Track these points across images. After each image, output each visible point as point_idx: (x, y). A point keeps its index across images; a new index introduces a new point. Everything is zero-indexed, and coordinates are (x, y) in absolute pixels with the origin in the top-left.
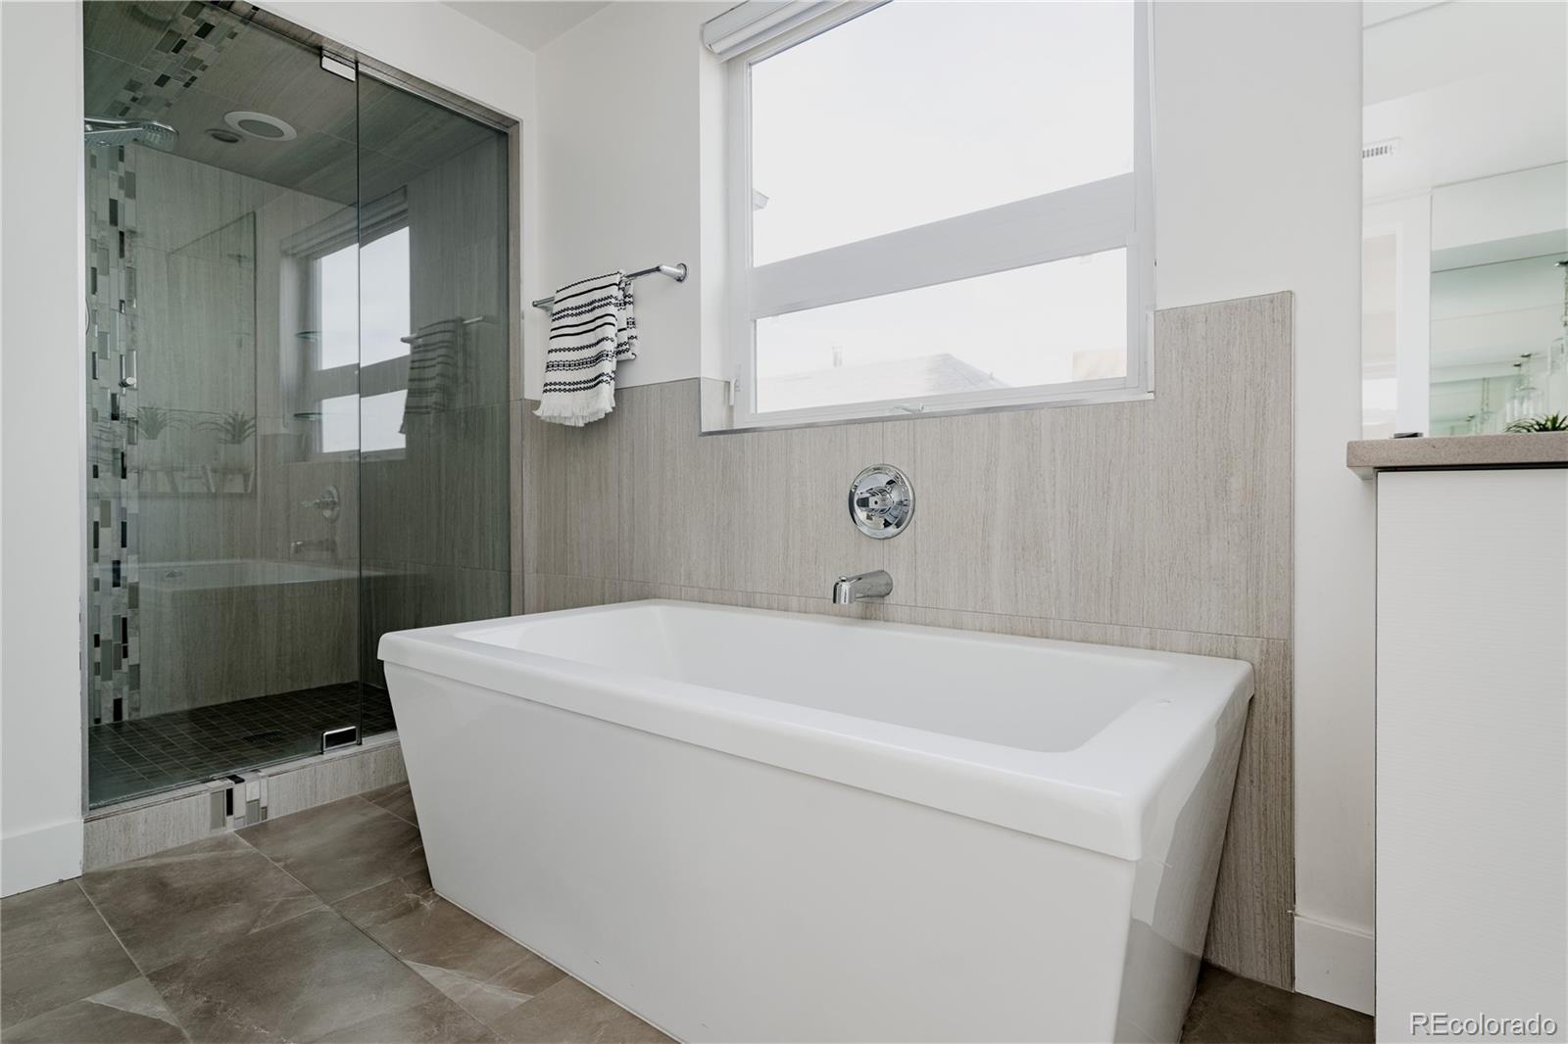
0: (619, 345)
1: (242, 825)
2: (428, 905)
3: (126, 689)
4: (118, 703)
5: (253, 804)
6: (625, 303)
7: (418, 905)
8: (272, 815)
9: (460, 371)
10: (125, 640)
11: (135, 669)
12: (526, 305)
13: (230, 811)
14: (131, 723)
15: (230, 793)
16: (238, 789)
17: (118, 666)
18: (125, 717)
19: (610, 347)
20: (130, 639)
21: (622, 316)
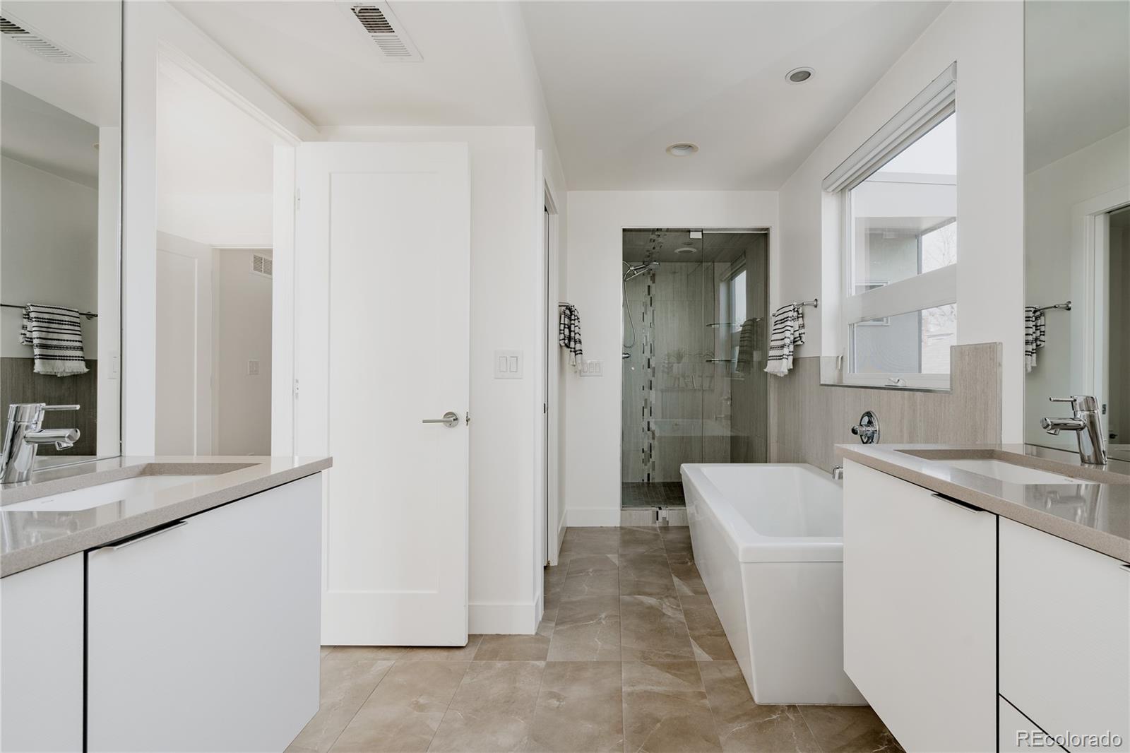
0: (795, 338)
1: (661, 525)
2: (689, 564)
3: (651, 470)
4: (649, 475)
5: (664, 518)
6: (798, 318)
7: (687, 563)
8: (670, 525)
9: (755, 343)
10: (651, 451)
11: (654, 462)
12: (771, 315)
13: (657, 519)
14: (652, 483)
15: (657, 512)
16: (660, 511)
17: (649, 461)
18: (651, 481)
19: (787, 341)
20: (653, 452)
21: (796, 324)
